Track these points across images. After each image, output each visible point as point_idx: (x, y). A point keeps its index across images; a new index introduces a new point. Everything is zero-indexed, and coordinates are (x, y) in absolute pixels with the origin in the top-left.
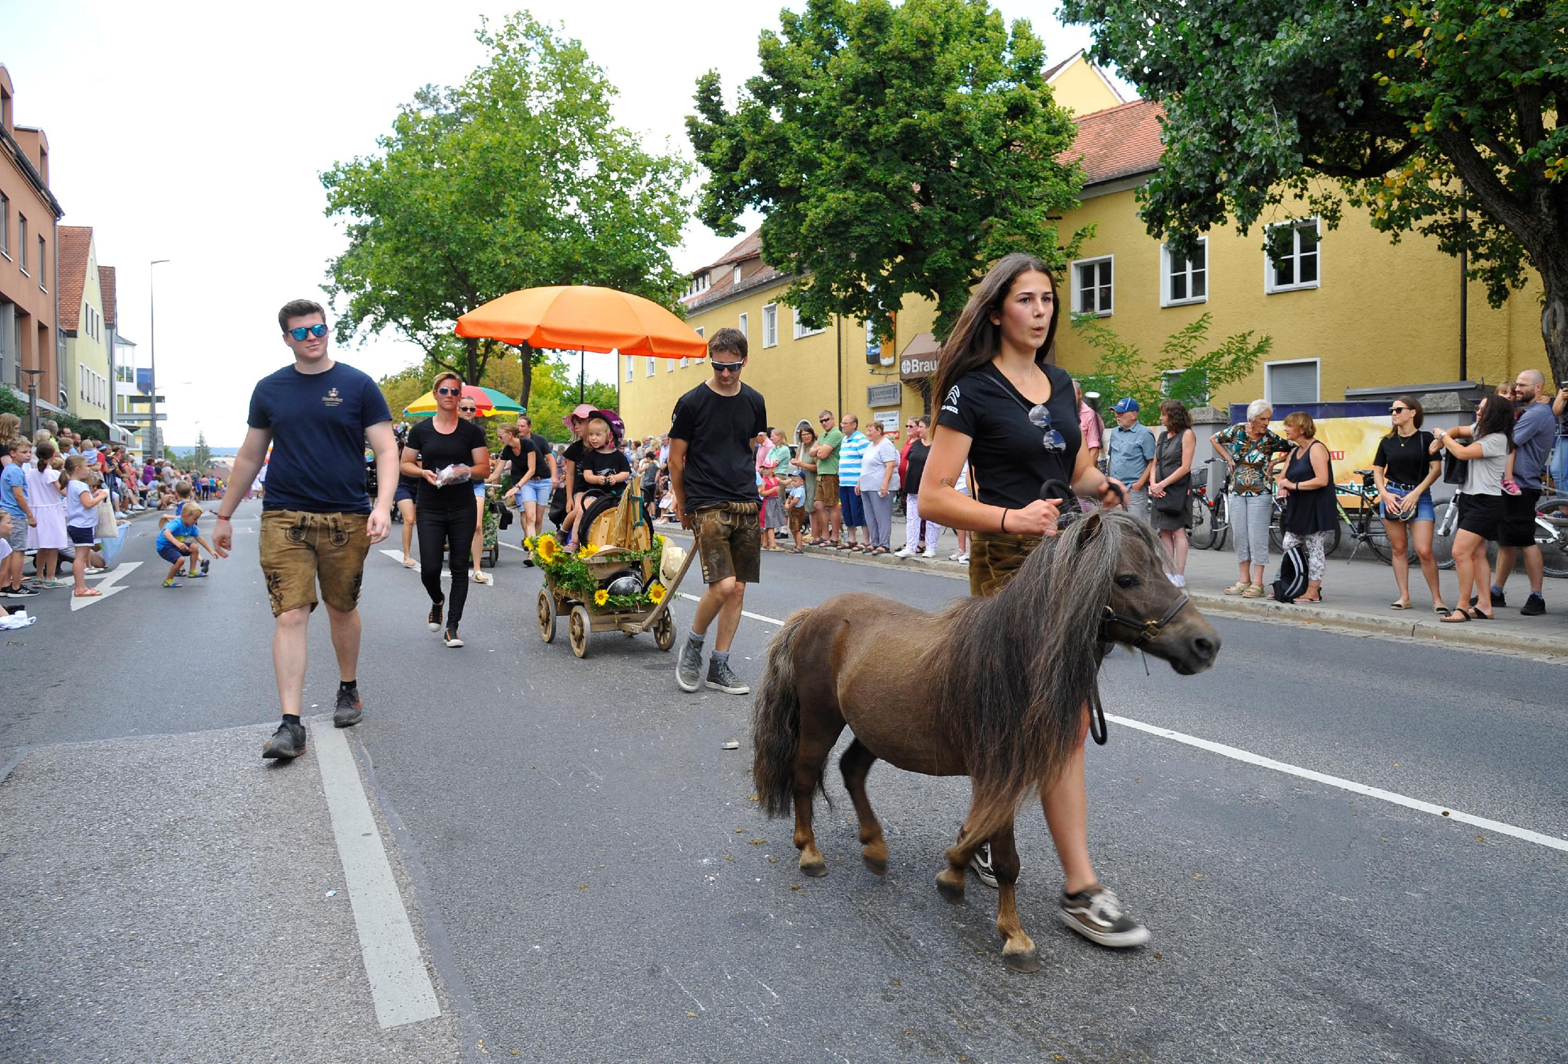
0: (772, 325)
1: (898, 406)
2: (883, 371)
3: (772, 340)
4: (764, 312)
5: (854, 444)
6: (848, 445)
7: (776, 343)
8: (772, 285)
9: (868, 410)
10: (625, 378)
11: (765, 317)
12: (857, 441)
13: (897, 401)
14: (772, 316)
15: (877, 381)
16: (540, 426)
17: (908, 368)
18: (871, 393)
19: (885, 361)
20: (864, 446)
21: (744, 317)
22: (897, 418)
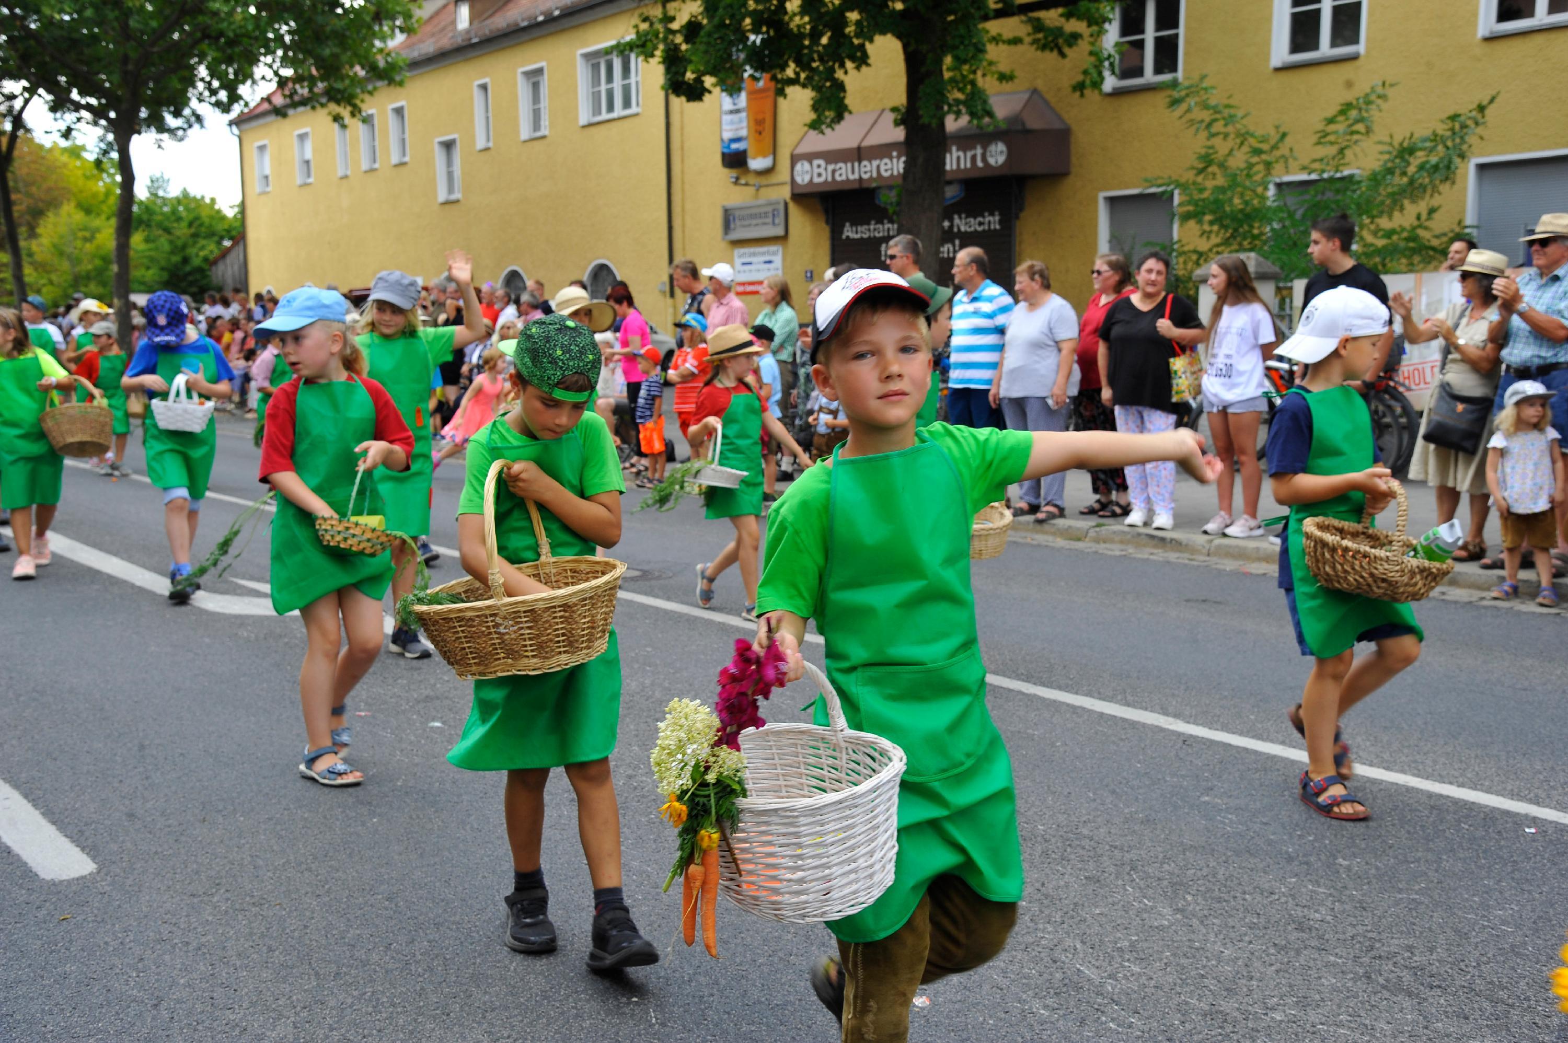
0: (536, 98)
1: (783, 239)
2: (752, 179)
3: (536, 126)
4: (520, 80)
5: (986, 307)
6: (971, 308)
7: (544, 132)
8: (536, 32)
9: (723, 245)
10: (255, 187)
11: (523, 89)
12: (990, 299)
13: (780, 231)
14: (536, 86)
15: (739, 197)
16: (98, 262)
17: (805, 174)
18: (728, 219)
19: (756, 163)
20: (1005, 309)
21: (484, 87)
22: (778, 260)
